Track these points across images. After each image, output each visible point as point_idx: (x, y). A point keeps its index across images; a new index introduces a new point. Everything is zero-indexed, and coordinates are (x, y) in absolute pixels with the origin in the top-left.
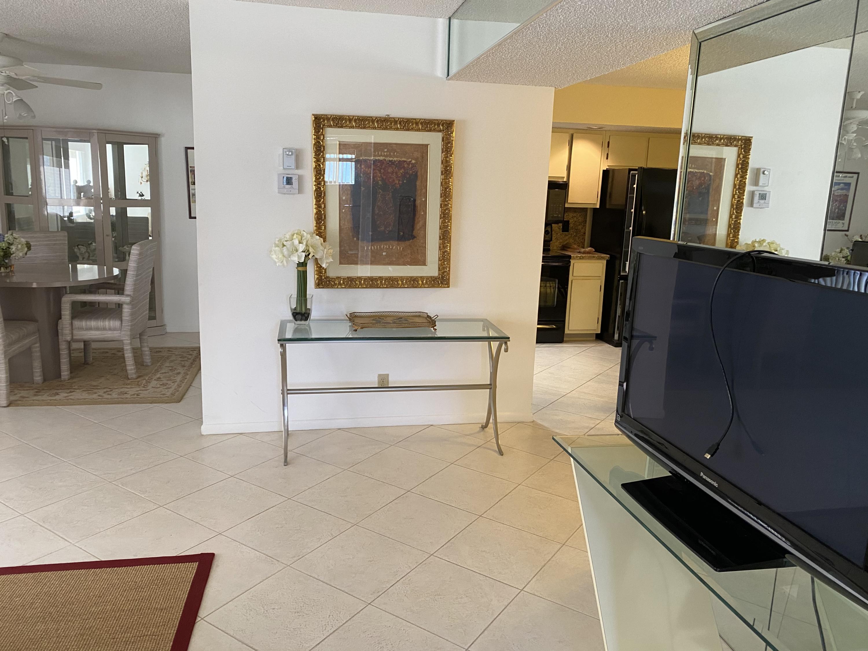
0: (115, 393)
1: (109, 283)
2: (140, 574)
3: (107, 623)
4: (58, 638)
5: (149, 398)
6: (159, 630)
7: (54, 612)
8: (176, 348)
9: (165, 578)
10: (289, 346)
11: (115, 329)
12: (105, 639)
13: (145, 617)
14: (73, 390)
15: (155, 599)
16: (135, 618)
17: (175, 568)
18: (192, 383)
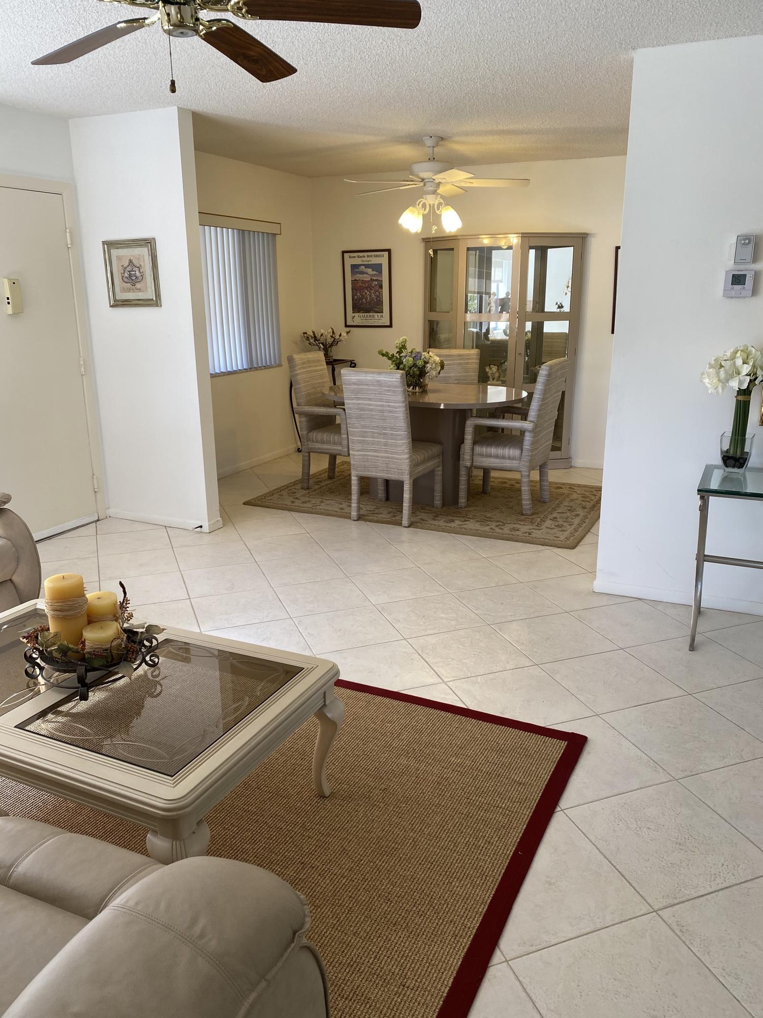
0: (507, 528)
1: (514, 407)
2: (503, 736)
3: (464, 780)
4: (417, 778)
5: (542, 540)
6: (514, 806)
7: (417, 750)
8: (579, 486)
9: (529, 749)
10: (713, 500)
11: (514, 459)
12: (460, 796)
13: (502, 786)
14: (468, 519)
15: (515, 770)
16: (492, 784)
17: (541, 741)
18: (591, 528)
